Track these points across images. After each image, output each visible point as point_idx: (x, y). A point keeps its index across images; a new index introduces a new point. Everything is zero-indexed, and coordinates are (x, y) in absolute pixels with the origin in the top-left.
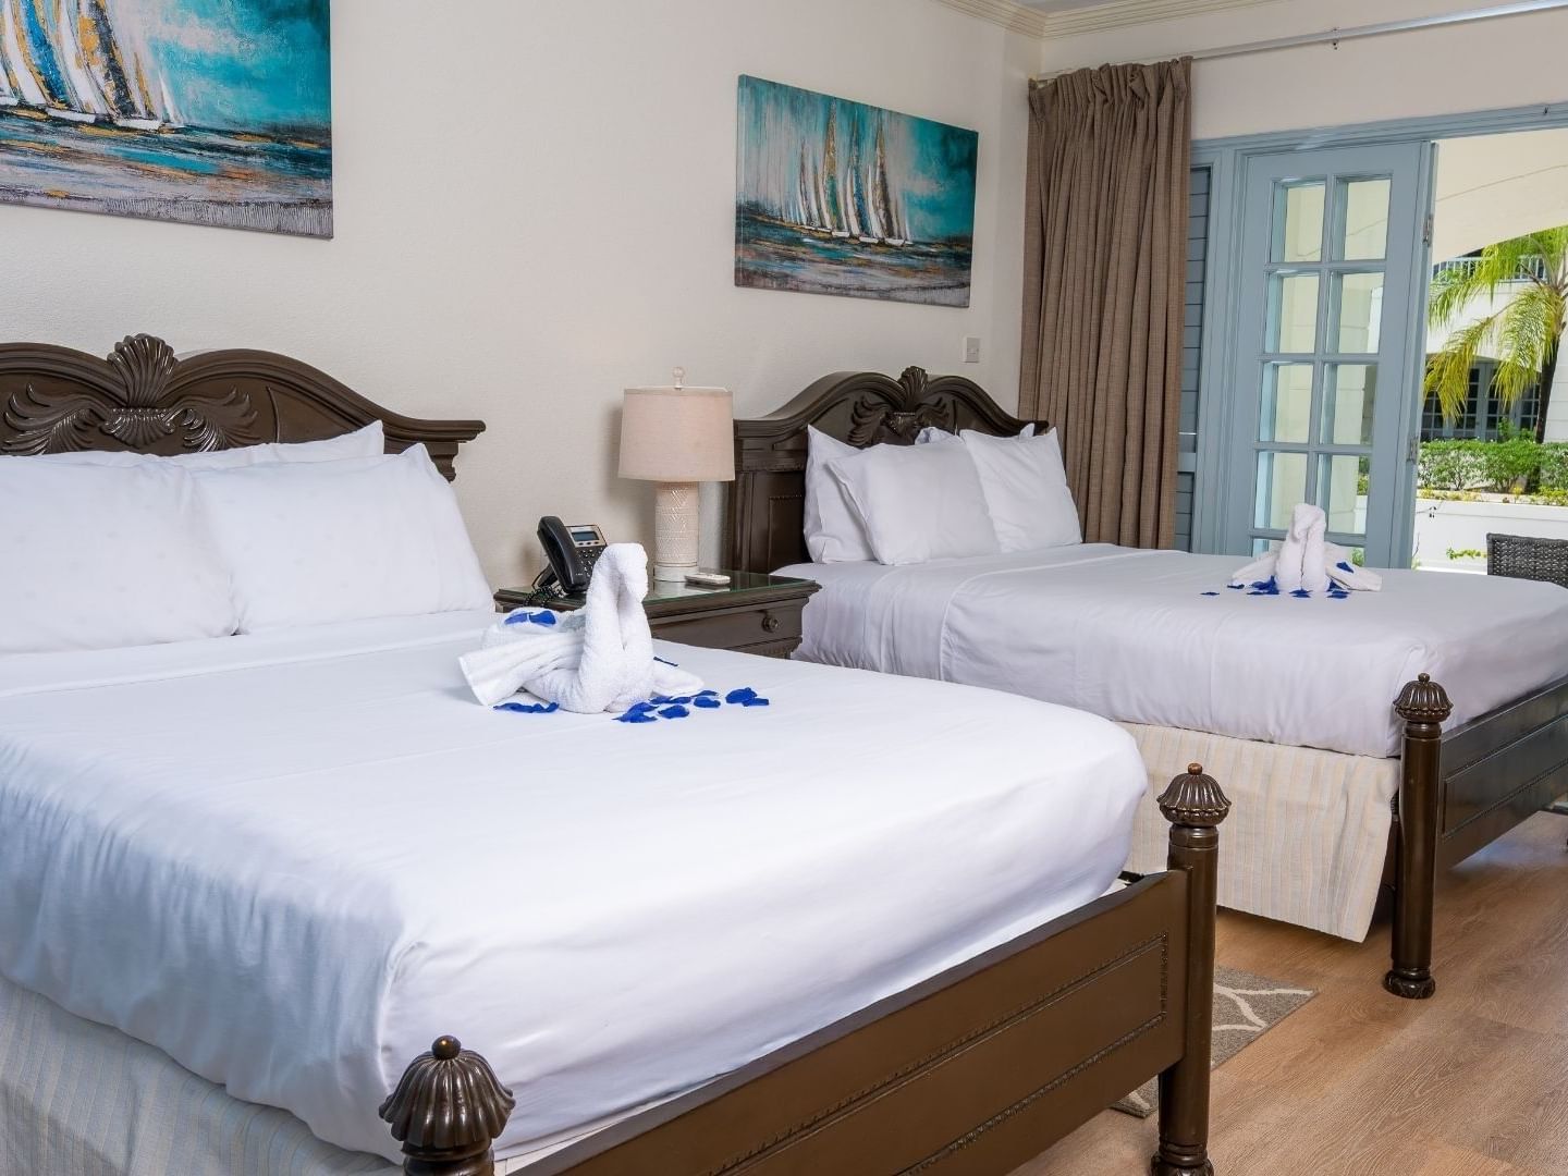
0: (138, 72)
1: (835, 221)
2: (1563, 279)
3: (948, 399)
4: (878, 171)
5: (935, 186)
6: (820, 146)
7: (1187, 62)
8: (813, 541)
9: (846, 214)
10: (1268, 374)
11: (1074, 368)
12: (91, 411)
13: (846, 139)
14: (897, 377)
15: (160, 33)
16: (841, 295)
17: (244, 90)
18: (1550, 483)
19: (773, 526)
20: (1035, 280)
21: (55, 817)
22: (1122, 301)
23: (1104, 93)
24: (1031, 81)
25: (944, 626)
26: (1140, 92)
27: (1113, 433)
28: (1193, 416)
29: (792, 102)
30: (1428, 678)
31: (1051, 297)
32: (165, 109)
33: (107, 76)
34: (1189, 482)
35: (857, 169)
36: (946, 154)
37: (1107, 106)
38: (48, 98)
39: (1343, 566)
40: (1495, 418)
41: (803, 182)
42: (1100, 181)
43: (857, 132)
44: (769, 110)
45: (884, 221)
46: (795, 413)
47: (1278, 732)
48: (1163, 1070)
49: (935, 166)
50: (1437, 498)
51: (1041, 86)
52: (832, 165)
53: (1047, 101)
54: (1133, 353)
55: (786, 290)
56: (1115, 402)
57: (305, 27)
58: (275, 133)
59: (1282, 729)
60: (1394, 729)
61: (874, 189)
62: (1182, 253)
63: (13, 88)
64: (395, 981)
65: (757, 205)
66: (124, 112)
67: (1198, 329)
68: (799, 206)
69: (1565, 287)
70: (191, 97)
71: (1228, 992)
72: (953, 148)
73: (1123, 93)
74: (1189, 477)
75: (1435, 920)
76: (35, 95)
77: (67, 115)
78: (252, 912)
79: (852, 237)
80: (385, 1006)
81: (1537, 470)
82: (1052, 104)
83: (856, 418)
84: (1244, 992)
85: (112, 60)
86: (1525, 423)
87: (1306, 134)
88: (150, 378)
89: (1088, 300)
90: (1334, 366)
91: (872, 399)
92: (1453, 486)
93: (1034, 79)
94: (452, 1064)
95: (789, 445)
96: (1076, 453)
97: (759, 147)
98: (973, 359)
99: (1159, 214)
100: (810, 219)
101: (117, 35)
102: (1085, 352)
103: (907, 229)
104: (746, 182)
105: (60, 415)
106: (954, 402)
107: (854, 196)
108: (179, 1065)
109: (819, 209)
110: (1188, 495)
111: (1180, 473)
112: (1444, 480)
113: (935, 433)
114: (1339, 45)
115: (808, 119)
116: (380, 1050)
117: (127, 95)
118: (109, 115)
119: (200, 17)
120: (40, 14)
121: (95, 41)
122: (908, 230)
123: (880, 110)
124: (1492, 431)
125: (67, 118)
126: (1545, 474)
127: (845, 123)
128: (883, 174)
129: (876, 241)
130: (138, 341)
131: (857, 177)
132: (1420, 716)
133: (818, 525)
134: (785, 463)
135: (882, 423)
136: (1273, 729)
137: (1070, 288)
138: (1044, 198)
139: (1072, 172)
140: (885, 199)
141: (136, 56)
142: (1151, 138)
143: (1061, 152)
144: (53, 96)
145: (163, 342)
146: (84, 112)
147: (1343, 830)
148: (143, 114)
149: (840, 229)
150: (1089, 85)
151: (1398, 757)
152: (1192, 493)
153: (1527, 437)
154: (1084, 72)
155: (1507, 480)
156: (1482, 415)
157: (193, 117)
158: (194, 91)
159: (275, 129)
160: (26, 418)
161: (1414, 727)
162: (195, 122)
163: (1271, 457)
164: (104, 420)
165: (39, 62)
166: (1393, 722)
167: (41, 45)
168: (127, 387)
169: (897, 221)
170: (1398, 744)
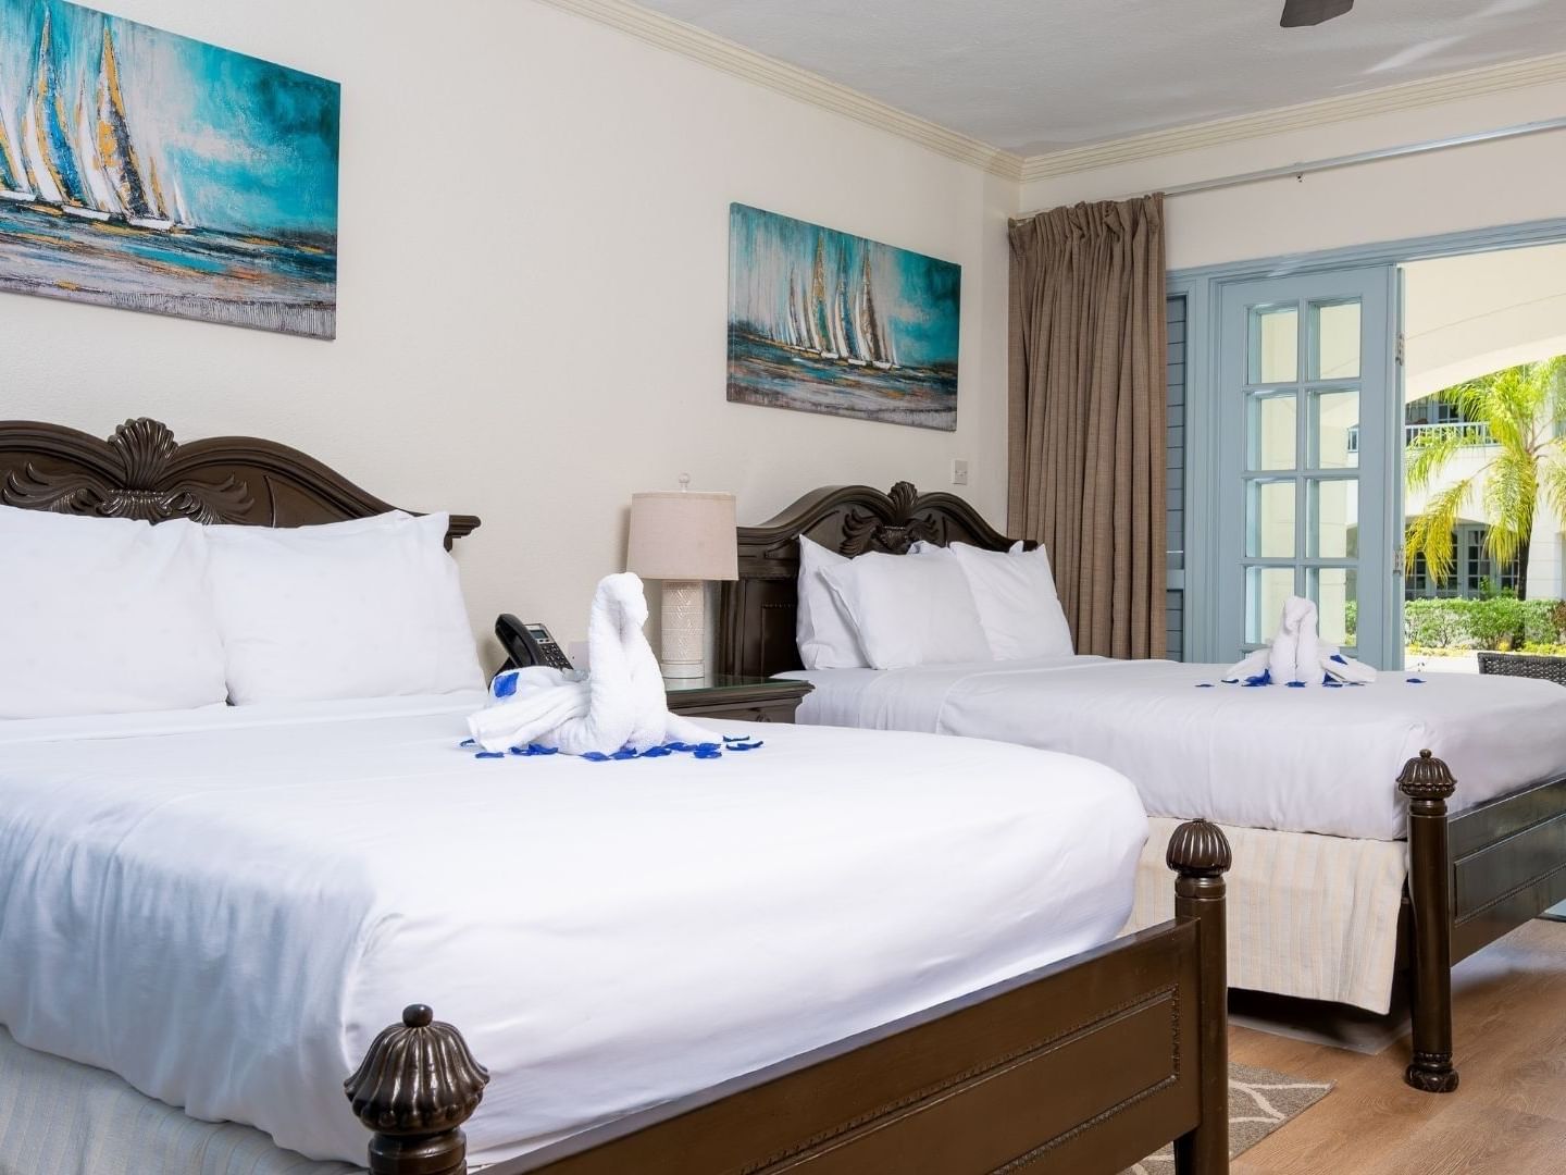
0: (153, 175)
1: (824, 343)
2: (1532, 443)
3: (937, 516)
4: (865, 297)
5: (921, 314)
6: (809, 273)
7: (1159, 197)
8: (807, 649)
9: (835, 338)
10: (1251, 493)
11: (1061, 487)
12: (89, 491)
13: (834, 266)
14: (887, 491)
15: (177, 140)
16: (830, 414)
17: (255, 196)
18: (1535, 639)
19: (765, 636)
20: (1020, 405)
21: (23, 835)
22: (1106, 423)
23: (1081, 229)
24: (1010, 219)
25: (938, 724)
26: (1115, 227)
27: (1101, 551)
28: (1179, 534)
29: (781, 229)
30: (1430, 754)
31: (1036, 421)
32: (177, 211)
33: (123, 178)
34: (1179, 600)
35: (845, 294)
36: (930, 288)
37: (1083, 240)
38: (65, 195)
39: (1337, 659)
40: (1476, 579)
41: (792, 304)
42: (1080, 310)
43: (845, 260)
44: (759, 235)
45: (871, 345)
46: (788, 521)
47: (1281, 818)
48: (1178, 1136)
49: (920, 296)
50: (1425, 654)
51: (1019, 225)
52: (821, 290)
53: (1026, 239)
54: (1118, 474)
55: (776, 406)
56: (1102, 520)
57: (314, 142)
58: (282, 237)
59: (1284, 815)
60: (1398, 809)
61: (862, 314)
62: (1162, 376)
63: (32, 186)
64: (364, 955)
65: (748, 324)
66: (138, 212)
67: (1180, 450)
68: (787, 326)
69: (1535, 450)
70: (203, 200)
71: (1243, 1087)
72: (937, 280)
73: (1099, 228)
74: (1178, 595)
75: (1453, 1019)
76: (52, 192)
77: (83, 213)
78: (219, 902)
79: (840, 358)
80: (352, 982)
81: (1522, 627)
82: (1031, 241)
83: (847, 530)
84: (1260, 1086)
85: (128, 163)
86: (1506, 582)
87: (1276, 262)
88: (149, 458)
89: (1072, 424)
90: (1316, 483)
91: (863, 513)
92: (1439, 644)
93: (1014, 218)
94: (423, 1032)
95: (781, 553)
96: (1065, 573)
97: (750, 270)
98: (961, 481)
99: (1138, 339)
100: (800, 341)
101: (133, 141)
102: (1070, 474)
103: (894, 354)
104: (737, 302)
105: (58, 493)
106: (943, 518)
107: (842, 320)
108: (137, 1091)
109: (809, 331)
110: (1178, 612)
111: (1168, 591)
112: (1431, 637)
113: (925, 545)
114: (1304, 178)
115: (796, 245)
116: (344, 1029)
117: (141, 197)
118: (122, 214)
119: (214, 127)
120: (62, 118)
121: (113, 145)
122: (896, 354)
123: (866, 240)
124: (1474, 591)
125: (82, 215)
126: (1529, 631)
127: (833, 251)
128: (870, 300)
129: (864, 364)
130: (140, 424)
131: (845, 302)
132: (1425, 791)
133: (811, 632)
134: (778, 571)
135: (874, 536)
136: (1275, 814)
137: (1054, 412)
138: (1026, 329)
139: (1053, 302)
140: (873, 323)
141: (152, 161)
142: (1128, 268)
143: (1041, 285)
144: (69, 194)
145: (164, 426)
146: (99, 211)
147: (1352, 916)
148: (156, 214)
149: (829, 350)
150: (1066, 222)
151: (1405, 840)
152: (1182, 610)
153: (1509, 595)
154: (1061, 211)
155: (1492, 638)
156: (1463, 575)
157: (204, 219)
158: (206, 196)
159: (283, 234)
160: (24, 495)
161: (1420, 803)
162: (206, 224)
163: (1258, 573)
164: (101, 501)
165: (58, 162)
166: (1397, 801)
167: (61, 146)
168: (126, 468)
169: (884, 344)
170: (1403, 826)
